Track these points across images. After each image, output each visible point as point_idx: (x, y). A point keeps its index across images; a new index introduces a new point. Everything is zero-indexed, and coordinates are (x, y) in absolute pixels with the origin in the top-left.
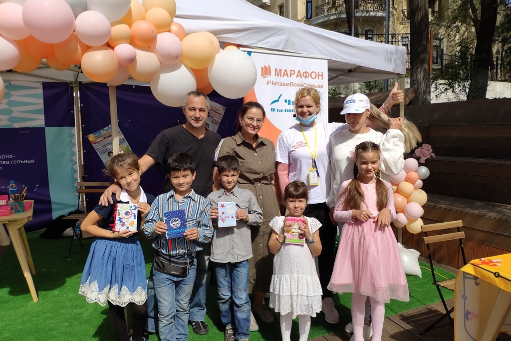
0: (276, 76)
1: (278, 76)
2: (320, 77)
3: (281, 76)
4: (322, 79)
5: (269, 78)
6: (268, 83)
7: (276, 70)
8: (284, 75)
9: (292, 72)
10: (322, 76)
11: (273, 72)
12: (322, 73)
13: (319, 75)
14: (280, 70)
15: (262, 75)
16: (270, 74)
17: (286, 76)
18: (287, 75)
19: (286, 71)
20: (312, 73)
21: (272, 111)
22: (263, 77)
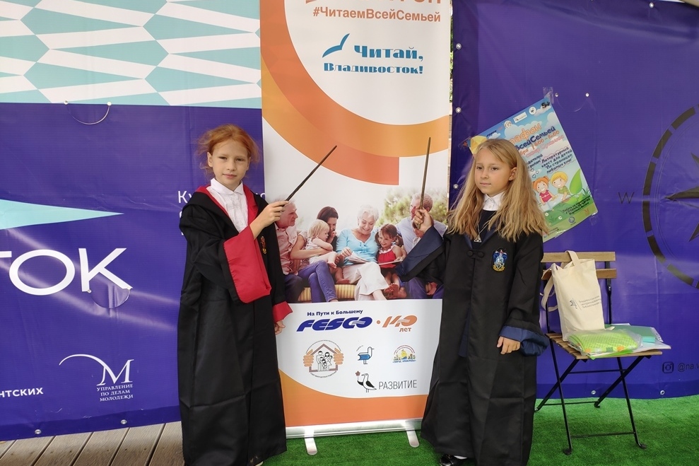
4: (439, 1)
5: (319, 2)
6: (316, 12)
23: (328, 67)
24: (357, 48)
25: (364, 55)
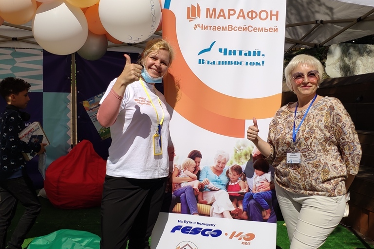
0: (207, 17)
1: (211, 17)
2: (274, 18)
3: (215, 18)
4: (277, 19)
5: (197, 21)
6: (195, 27)
7: (208, 9)
8: (219, 16)
9: (232, 12)
10: (277, 15)
11: (203, 12)
12: (277, 12)
13: (272, 15)
14: (214, 10)
15: (188, 17)
16: (199, 15)
17: (221, 18)
18: (224, 16)
19: (222, 10)
20: (261, 12)
21: (200, 63)
22: (189, 20)
23: (201, 62)
24: (220, 50)
25: (225, 54)
